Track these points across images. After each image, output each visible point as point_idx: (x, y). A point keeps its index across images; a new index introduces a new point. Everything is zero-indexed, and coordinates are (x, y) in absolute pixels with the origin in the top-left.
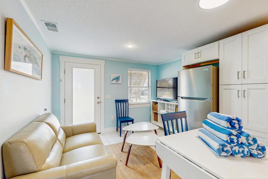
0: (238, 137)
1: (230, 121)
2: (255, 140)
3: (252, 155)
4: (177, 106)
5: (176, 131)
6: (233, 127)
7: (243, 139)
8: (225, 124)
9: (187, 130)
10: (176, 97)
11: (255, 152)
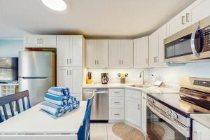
0: (67, 100)
1: (63, 91)
2: (75, 99)
3: (74, 108)
4: (17, 87)
5: (16, 113)
6: (65, 94)
7: (70, 101)
8: (60, 93)
9: (29, 107)
10: (16, 78)
11: (75, 106)
